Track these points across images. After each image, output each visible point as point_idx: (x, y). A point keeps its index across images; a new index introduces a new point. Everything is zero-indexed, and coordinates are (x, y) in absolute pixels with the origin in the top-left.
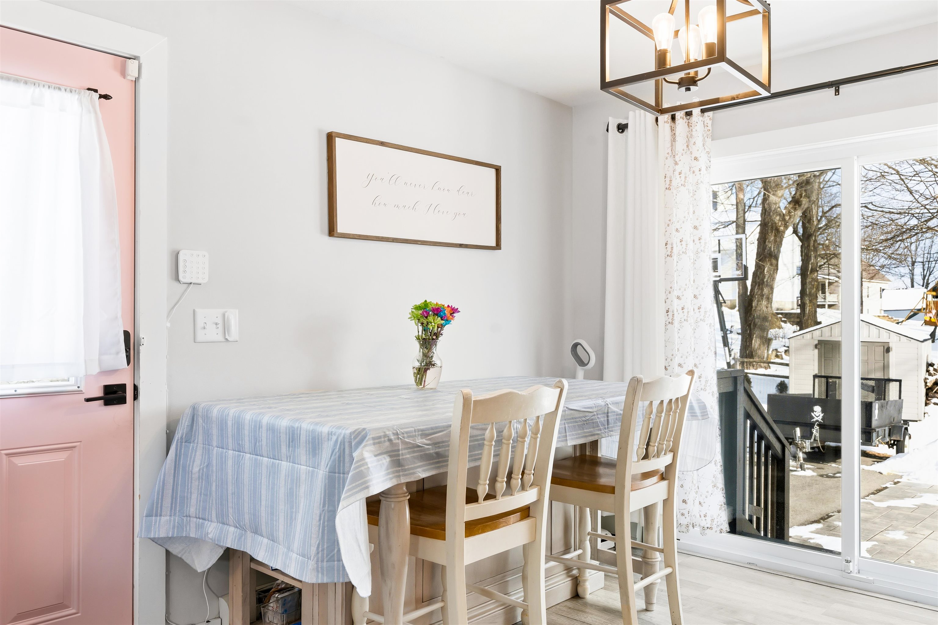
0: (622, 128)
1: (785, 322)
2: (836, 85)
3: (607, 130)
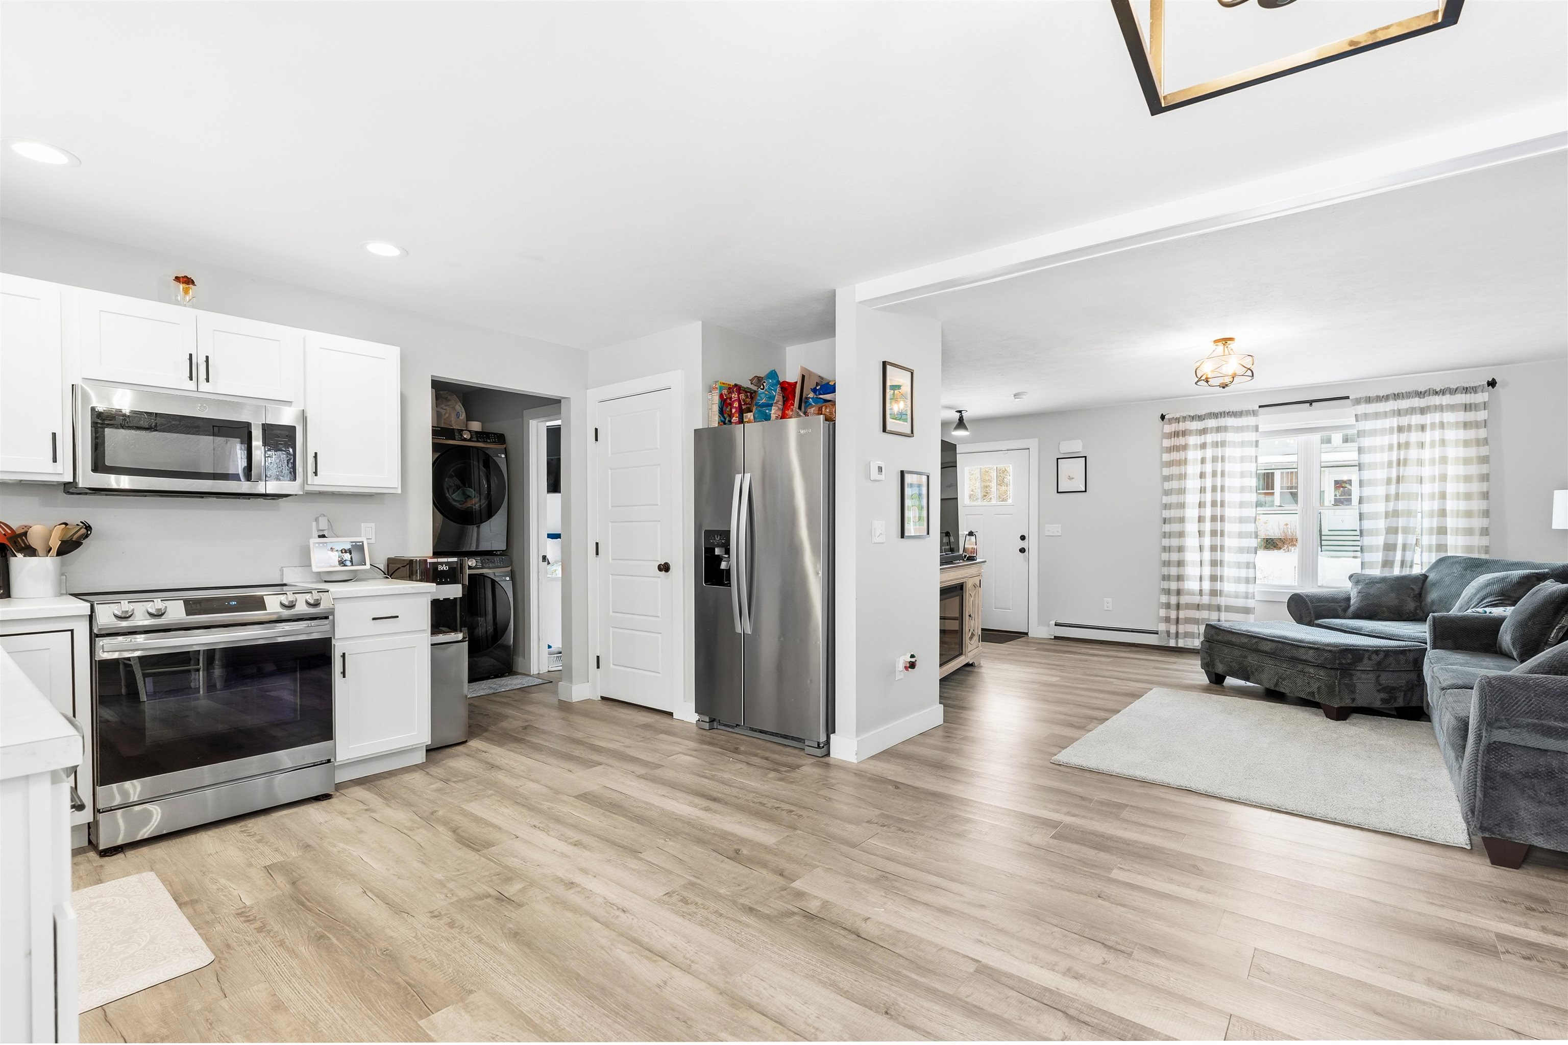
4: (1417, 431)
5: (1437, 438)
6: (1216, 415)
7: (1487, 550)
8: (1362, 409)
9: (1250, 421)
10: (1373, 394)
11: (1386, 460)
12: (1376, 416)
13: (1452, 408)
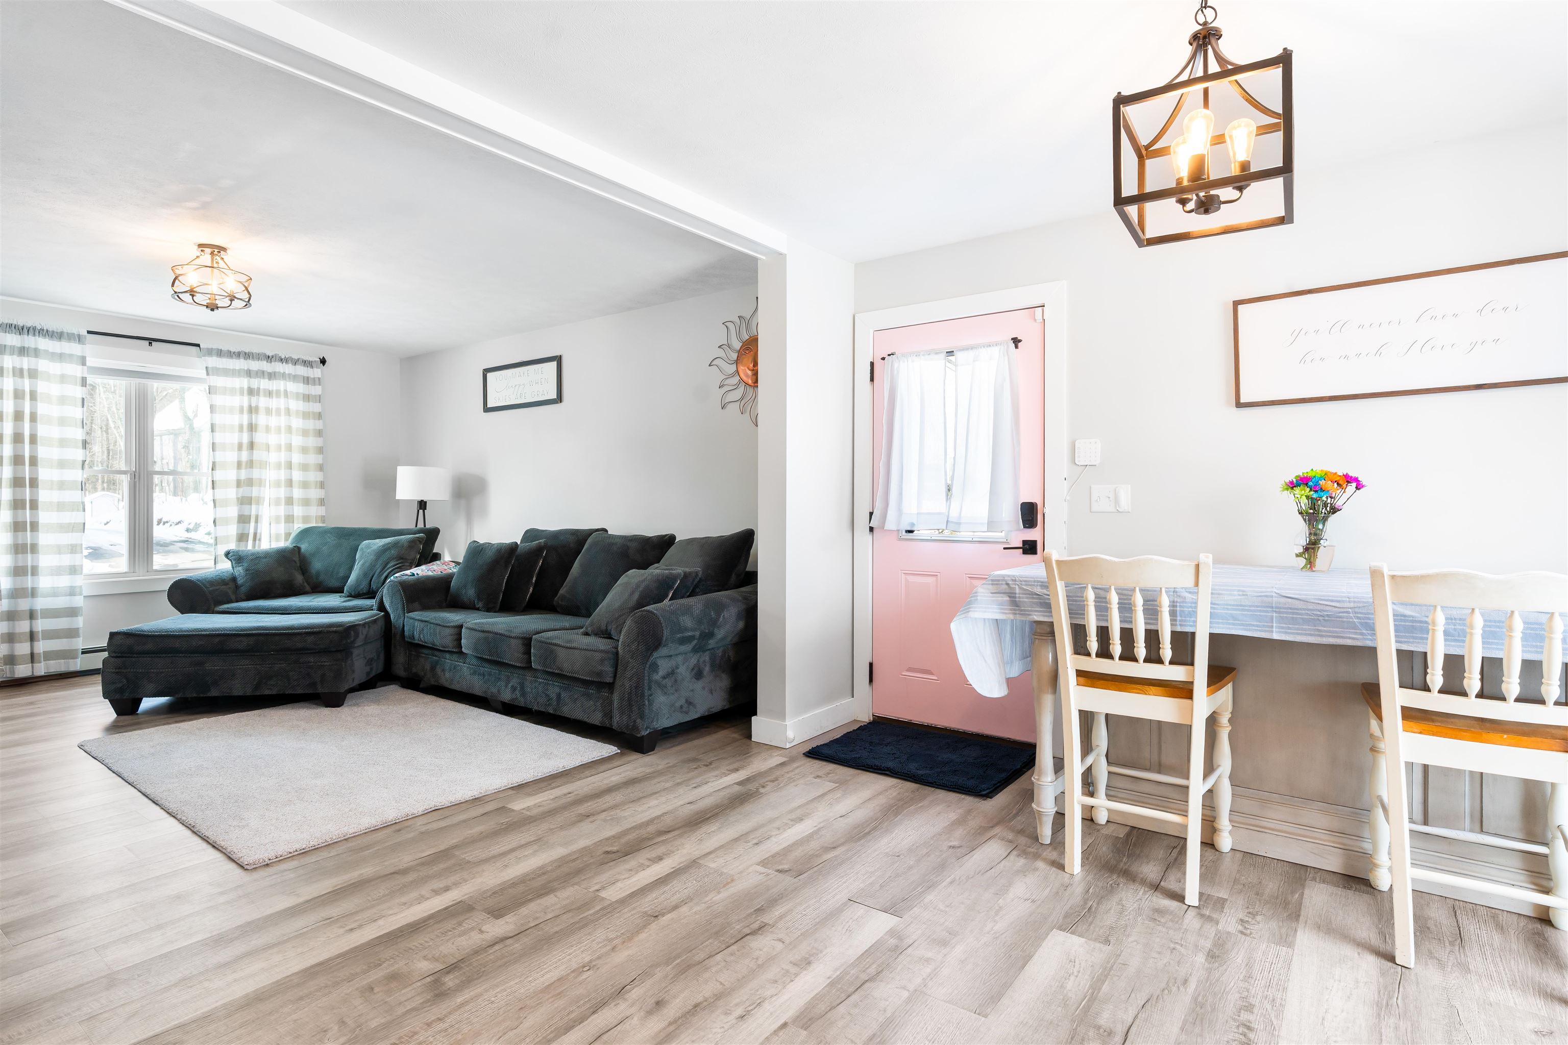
4: (265, 396)
5: (282, 407)
6: (21, 330)
7: (323, 519)
8: (214, 362)
9: (73, 348)
10: (225, 347)
11: (237, 423)
12: (226, 372)
13: (295, 378)
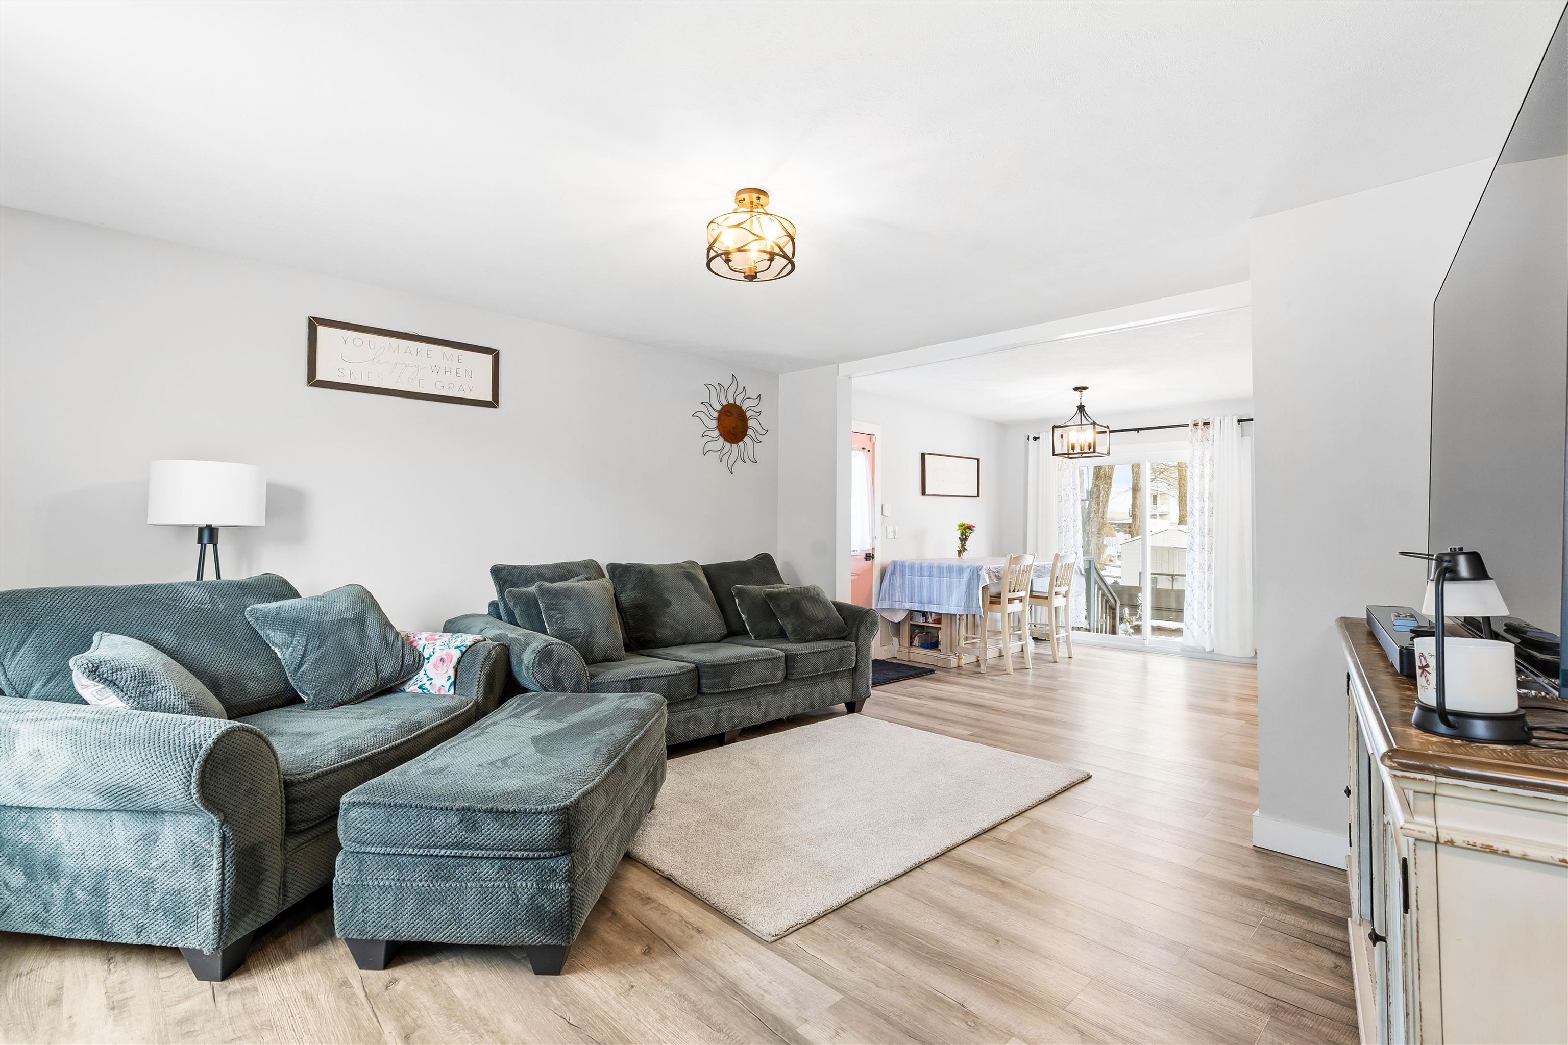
0: (1035, 439)
1: (1118, 531)
2: (1138, 430)
3: (1028, 439)
